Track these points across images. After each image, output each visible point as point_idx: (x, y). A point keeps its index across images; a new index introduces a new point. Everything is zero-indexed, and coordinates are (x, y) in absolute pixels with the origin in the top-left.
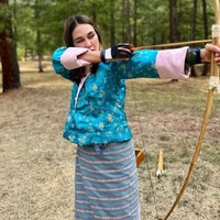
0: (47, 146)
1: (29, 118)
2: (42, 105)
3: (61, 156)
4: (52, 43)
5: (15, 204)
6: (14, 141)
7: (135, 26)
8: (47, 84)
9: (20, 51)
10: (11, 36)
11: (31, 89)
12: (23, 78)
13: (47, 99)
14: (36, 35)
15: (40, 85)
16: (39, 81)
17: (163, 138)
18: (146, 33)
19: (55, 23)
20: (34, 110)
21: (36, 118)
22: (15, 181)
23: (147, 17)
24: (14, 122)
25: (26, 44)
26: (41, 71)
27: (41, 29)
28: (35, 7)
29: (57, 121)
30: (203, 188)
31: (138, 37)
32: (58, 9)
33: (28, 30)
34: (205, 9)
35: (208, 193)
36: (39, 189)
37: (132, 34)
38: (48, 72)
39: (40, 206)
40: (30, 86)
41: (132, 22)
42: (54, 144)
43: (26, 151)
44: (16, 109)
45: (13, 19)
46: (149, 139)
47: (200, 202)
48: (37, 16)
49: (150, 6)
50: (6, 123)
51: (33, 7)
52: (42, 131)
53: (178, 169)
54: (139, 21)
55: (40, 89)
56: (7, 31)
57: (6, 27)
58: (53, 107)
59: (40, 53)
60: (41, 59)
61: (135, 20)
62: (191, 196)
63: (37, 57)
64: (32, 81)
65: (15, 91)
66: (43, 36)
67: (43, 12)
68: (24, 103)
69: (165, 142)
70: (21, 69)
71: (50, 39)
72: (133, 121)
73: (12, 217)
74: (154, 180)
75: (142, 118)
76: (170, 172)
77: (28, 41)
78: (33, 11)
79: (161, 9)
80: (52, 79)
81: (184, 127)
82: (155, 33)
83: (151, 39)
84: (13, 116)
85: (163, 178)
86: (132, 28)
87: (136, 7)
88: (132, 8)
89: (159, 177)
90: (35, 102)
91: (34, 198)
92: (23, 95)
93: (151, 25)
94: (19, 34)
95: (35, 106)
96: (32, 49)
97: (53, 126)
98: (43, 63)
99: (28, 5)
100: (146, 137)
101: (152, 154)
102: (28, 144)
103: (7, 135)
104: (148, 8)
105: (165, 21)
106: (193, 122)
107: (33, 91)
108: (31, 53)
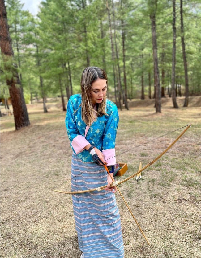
0: (55, 166)
1: (39, 148)
2: (49, 138)
3: (65, 172)
4: (53, 86)
5: (35, 204)
6: (29, 165)
7: (124, 67)
8: (52, 122)
9: (26, 95)
10: (19, 83)
11: (39, 126)
12: (31, 118)
13: (52, 133)
14: (39, 80)
15: (46, 122)
16: (44, 119)
17: (143, 155)
18: (135, 73)
19: (55, 69)
20: (43, 142)
21: (45, 147)
22: (33, 190)
23: (135, 58)
24: (27, 152)
25: (31, 89)
26: (46, 111)
27: (43, 75)
28: (36, 56)
29: (61, 148)
30: (169, 185)
31: (128, 77)
32: (56, 57)
33: (32, 76)
34: (184, 49)
35: (173, 189)
36: (51, 194)
37: (122, 75)
38: (52, 112)
39: (53, 204)
40: (37, 124)
41: (121, 64)
42: (60, 164)
43: (39, 171)
44: (28, 142)
45: (18, 68)
46: (132, 156)
47: (166, 194)
48: (39, 64)
49: (137, 48)
50: (21, 153)
51: (34, 56)
52: (51, 156)
53: (152, 174)
54: (127, 62)
55: (46, 125)
56: (15, 78)
57: (14, 76)
58: (57, 139)
59: (44, 96)
60: (45, 101)
61: (124, 61)
62: (160, 191)
63: (41, 100)
64: (39, 120)
65: (26, 128)
66: (45, 81)
67: (43, 60)
68: (34, 137)
69: (144, 158)
70: (29, 110)
71: (51, 83)
72: (121, 144)
73: (33, 211)
74: (135, 182)
75: (128, 142)
76: (146, 177)
77: (33, 86)
78: (35, 59)
79: (146, 51)
80: (55, 117)
81: (160, 146)
82: (142, 72)
83: (139, 77)
84: (26, 147)
85: (141, 181)
86: (121, 69)
87: (124, 50)
88: (121, 52)
89: (138, 180)
90: (43, 135)
91: (48, 200)
92: (33, 131)
93: (139, 65)
94: (25, 80)
95: (43, 139)
96: (36, 93)
97: (58, 152)
98: (47, 104)
99: (30, 54)
100: (130, 155)
101: (134, 166)
102: (40, 166)
103: (23, 161)
104: (135, 51)
105: (150, 61)
106: (167, 142)
107: (40, 128)
108: (36, 96)
